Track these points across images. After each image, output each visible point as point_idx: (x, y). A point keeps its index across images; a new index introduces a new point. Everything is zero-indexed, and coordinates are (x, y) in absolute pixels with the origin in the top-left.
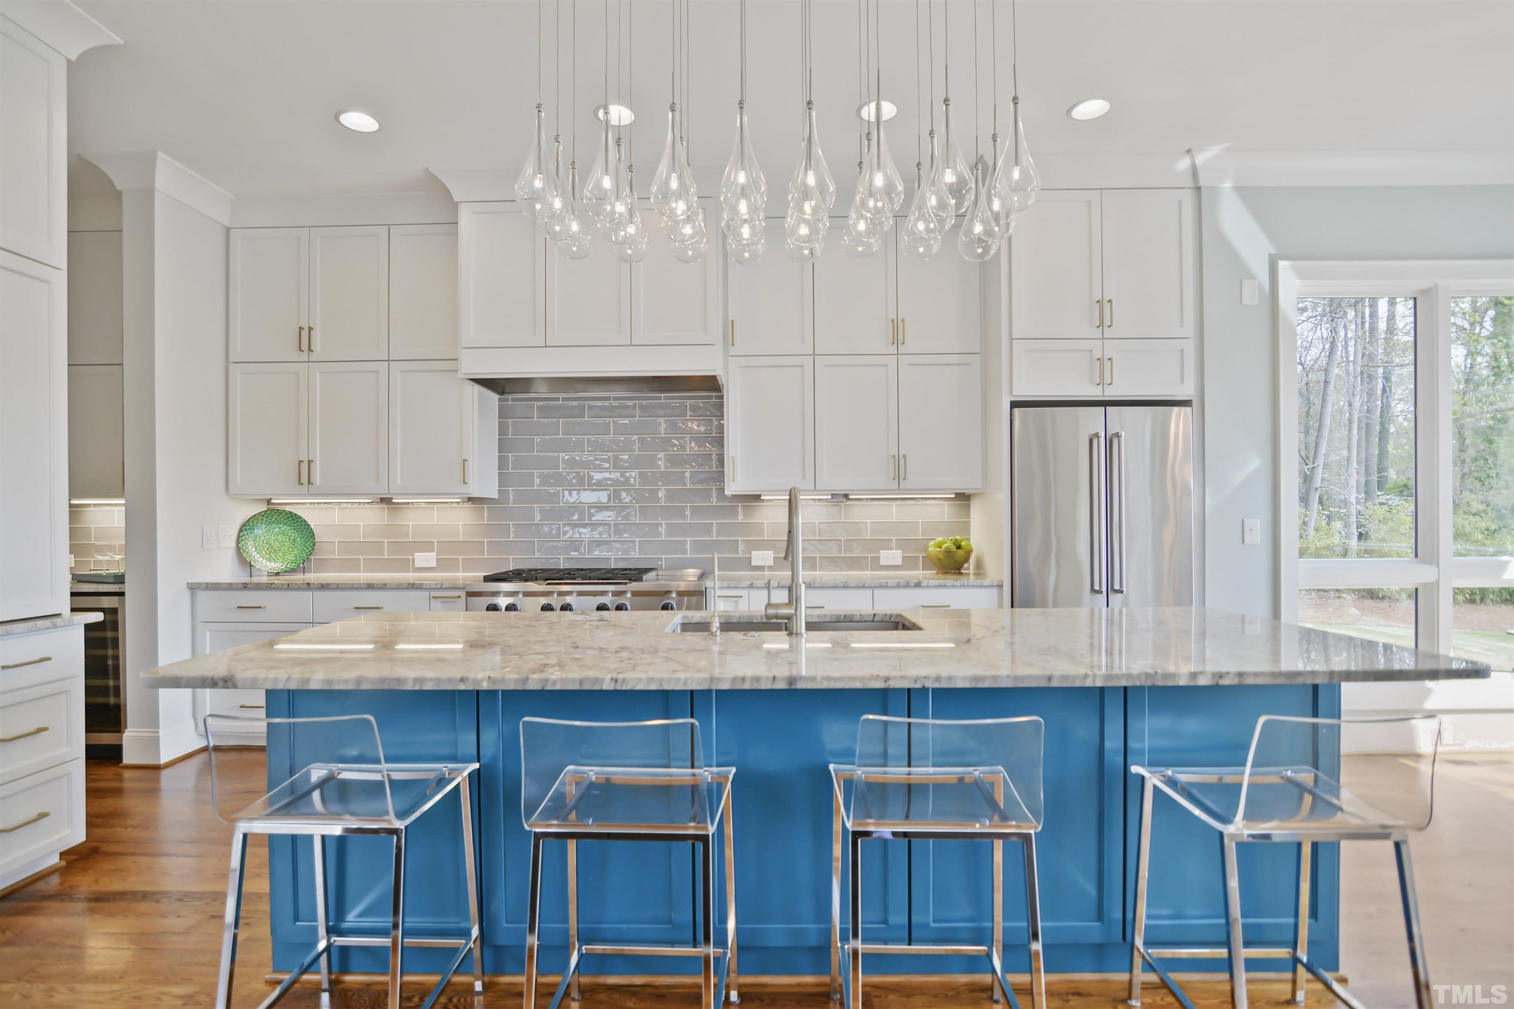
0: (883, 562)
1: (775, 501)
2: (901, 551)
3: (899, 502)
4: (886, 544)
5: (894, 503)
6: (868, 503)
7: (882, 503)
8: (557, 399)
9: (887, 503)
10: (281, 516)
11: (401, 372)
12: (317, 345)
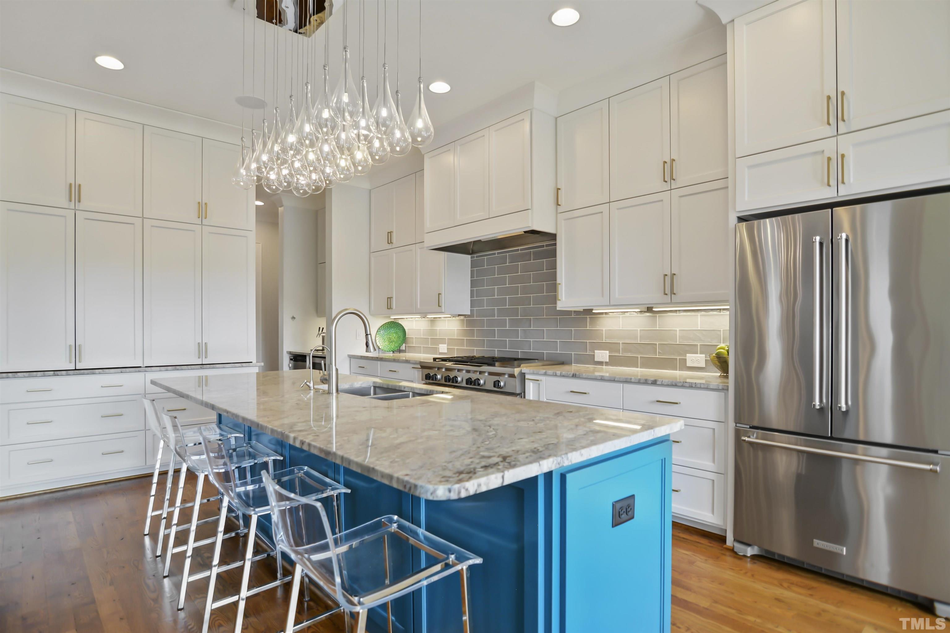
0: (689, 364)
1: (610, 314)
2: (704, 355)
3: (703, 313)
4: (693, 349)
5: (699, 314)
6: (678, 314)
7: (689, 314)
8: (495, 254)
9: (693, 314)
10: (395, 324)
11: (420, 249)
12: (394, 240)
